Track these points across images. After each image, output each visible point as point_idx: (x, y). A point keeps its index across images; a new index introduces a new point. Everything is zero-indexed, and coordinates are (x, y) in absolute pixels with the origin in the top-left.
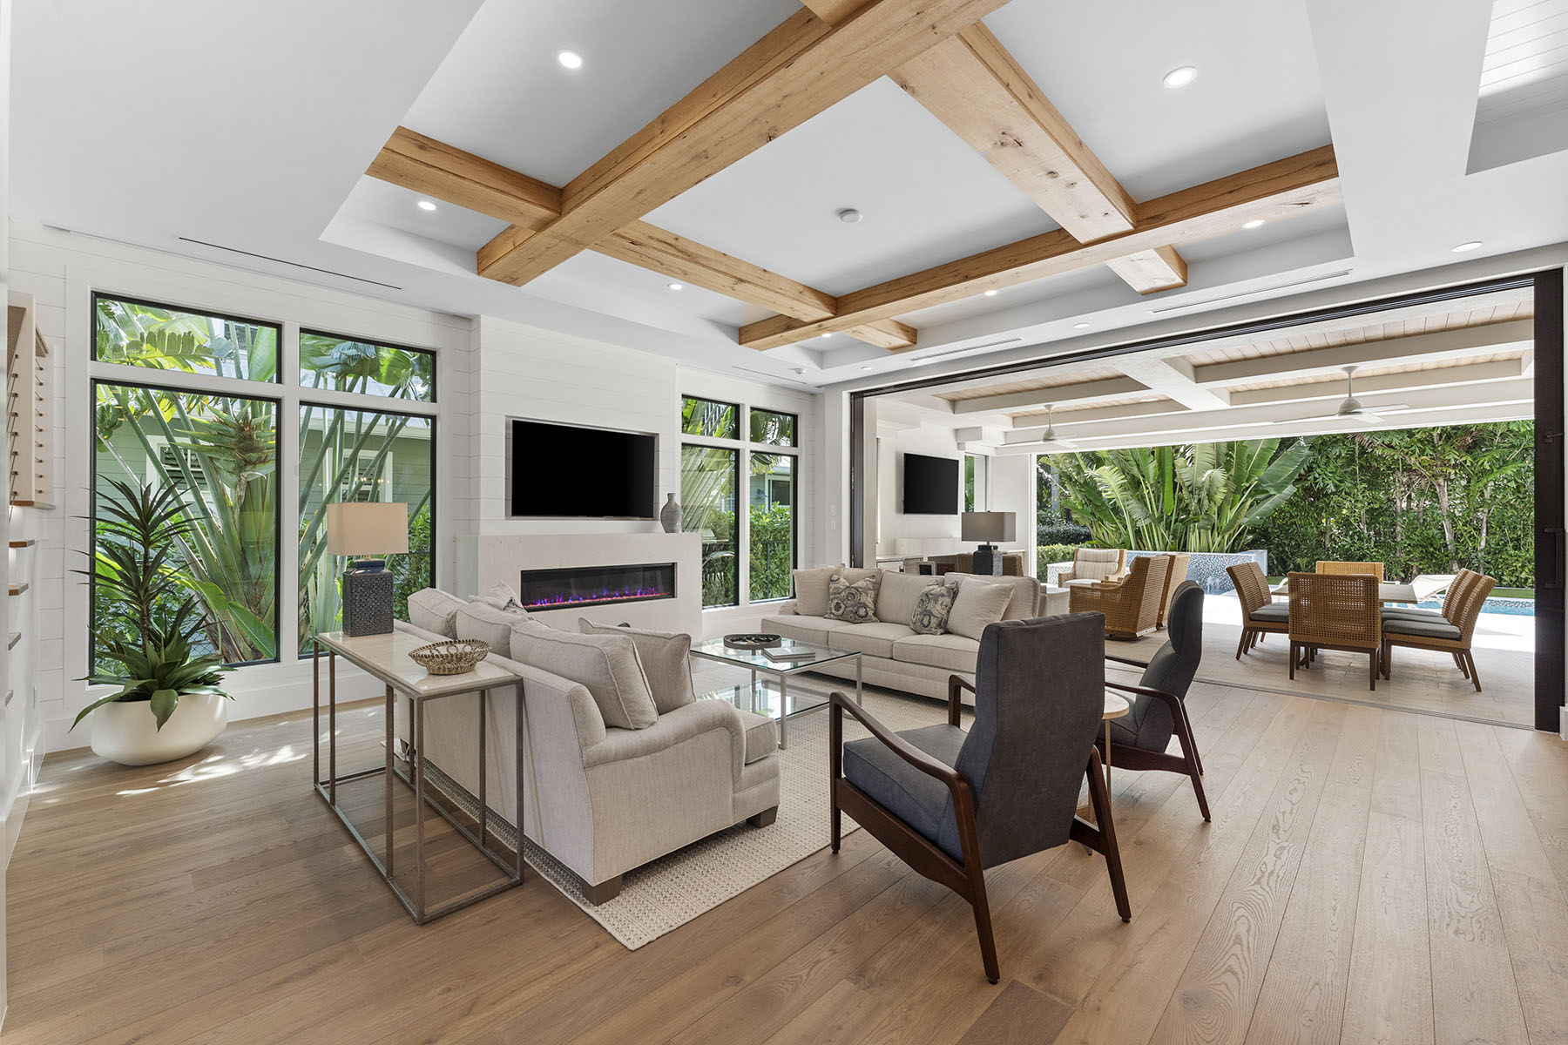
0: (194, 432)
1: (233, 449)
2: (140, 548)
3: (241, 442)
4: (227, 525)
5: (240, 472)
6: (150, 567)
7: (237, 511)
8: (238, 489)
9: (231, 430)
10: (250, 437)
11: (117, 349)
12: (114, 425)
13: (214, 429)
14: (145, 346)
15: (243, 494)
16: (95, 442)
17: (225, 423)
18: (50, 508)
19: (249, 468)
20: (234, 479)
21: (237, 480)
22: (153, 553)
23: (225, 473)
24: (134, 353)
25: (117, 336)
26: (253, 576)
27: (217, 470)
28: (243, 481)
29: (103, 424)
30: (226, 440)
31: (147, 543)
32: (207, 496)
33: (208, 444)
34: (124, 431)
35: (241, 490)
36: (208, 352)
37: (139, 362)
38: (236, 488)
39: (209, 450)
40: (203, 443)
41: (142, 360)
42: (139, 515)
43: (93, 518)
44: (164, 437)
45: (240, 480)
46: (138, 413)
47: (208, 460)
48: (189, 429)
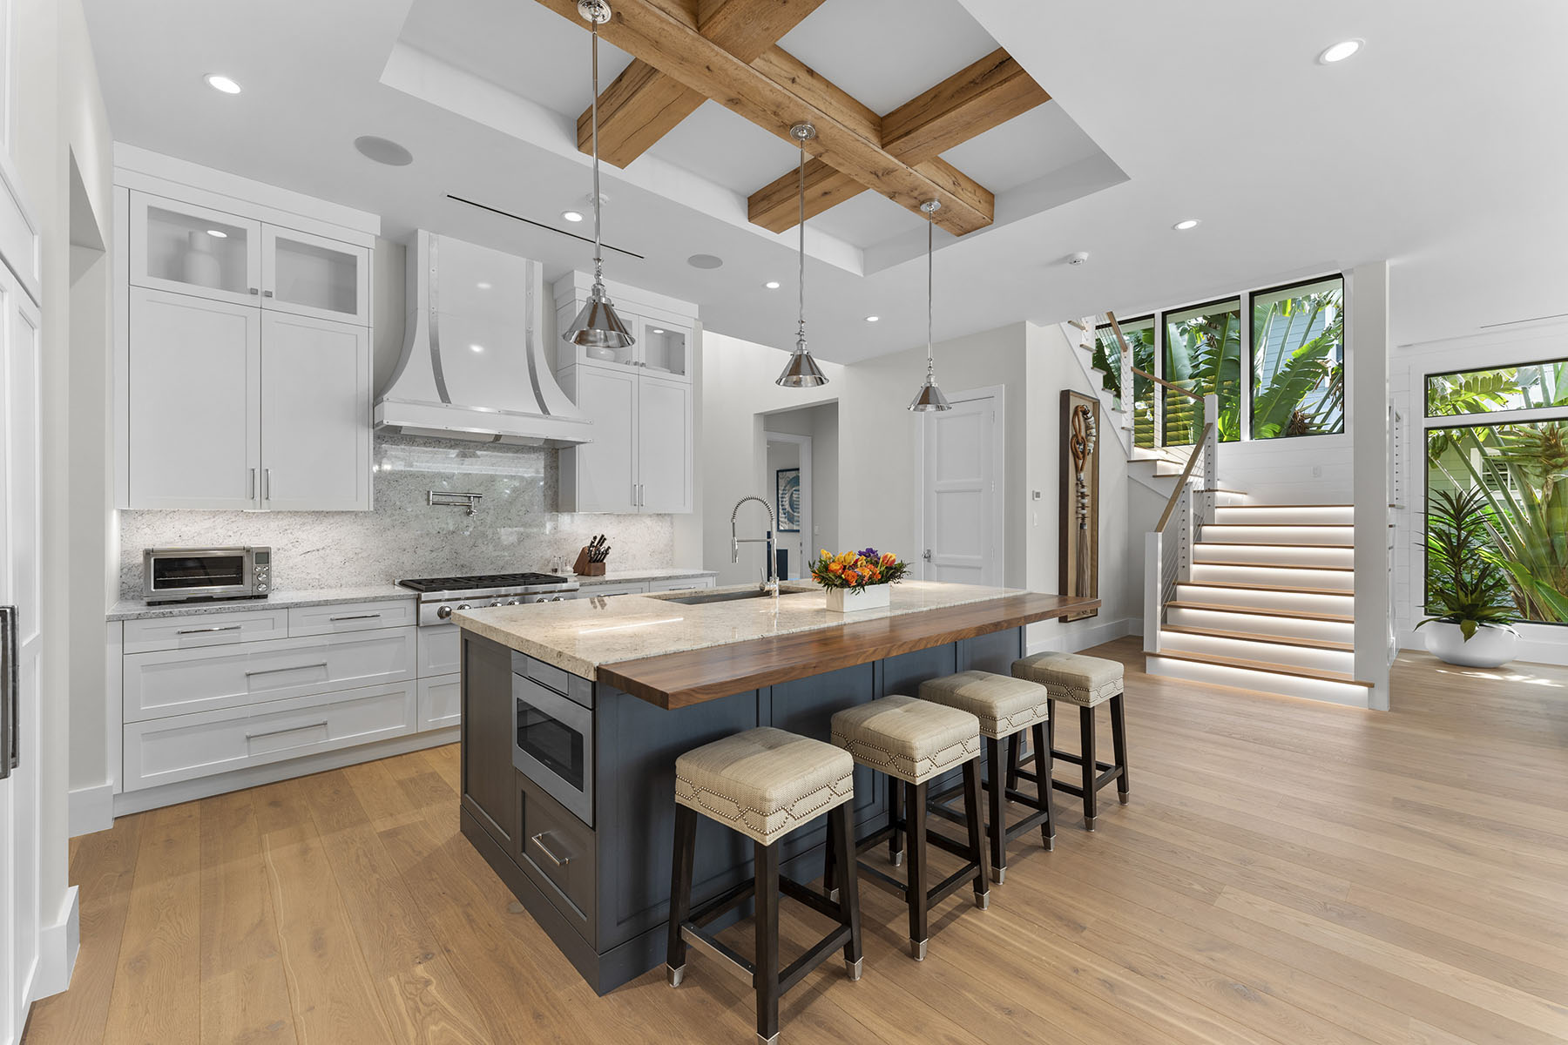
0: (1505, 447)
1: (1540, 457)
2: (1453, 531)
3: (1548, 450)
4: (1535, 519)
5: (1547, 474)
6: (1463, 544)
7: (1544, 508)
8: (1545, 489)
9: (1538, 441)
10: (1557, 445)
11: (1443, 398)
12: (1442, 449)
13: (1522, 443)
14: (1463, 392)
15: (1550, 493)
16: (1428, 462)
17: (1531, 437)
18: (1402, 508)
19: (1556, 471)
20: (1541, 481)
21: (1544, 482)
22: (1464, 533)
23: (1532, 477)
24: (1456, 397)
25: (1444, 389)
26: (1561, 562)
27: (1525, 474)
28: (1550, 482)
29: (1437, 447)
30: (1534, 449)
31: (1459, 529)
32: (1516, 495)
33: (1516, 454)
34: (1450, 454)
35: (1548, 490)
36: (1516, 384)
38: (1543, 488)
40: (1511, 453)
41: (1462, 402)
42: (1454, 511)
43: (1426, 513)
44: (1478, 452)
45: (1547, 482)
46: (1458, 439)
47: (1517, 467)
48: (1500, 445)
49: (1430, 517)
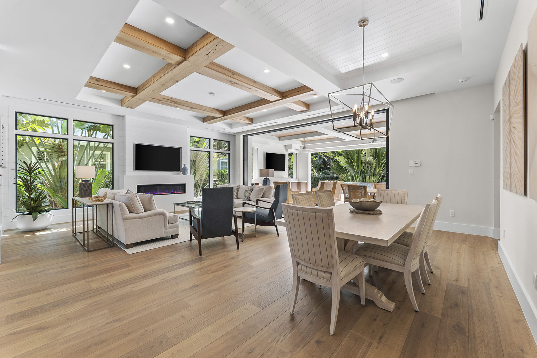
0: (45, 147)
1: (57, 152)
2: (29, 178)
3: (59, 150)
4: (55, 173)
5: (59, 158)
6: (32, 183)
7: (58, 169)
8: (58, 163)
9: (56, 146)
10: (62, 148)
11: (23, 124)
12: (22, 145)
13: (51, 146)
14: (31, 124)
15: (60, 164)
16: (17, 150)
17: (54, 144)
18: (5, 168)
19: (61, 157)
20: (57, 160)
21: (58, 160)
22: (32, 179)
23: (54, 159)
24: (28, 125)
25: (23, 121)
26: (63, 187)
27: (52, 157)
28: (60, 161)
29: (19, 145)
30: (55, 149)
31: (31, 176)
32: (50, 165)
33: (49, 150)
34: (25, 147)
35: (59, 163)
36: (49, 125)
37: (29, 128)
39: (50, 152)
40: (48, 150)
41: (30, 127)
42: (29, 169)
43: (16, 170)
44: (36, 148)
45: (59, 160)
46: (29, 142)
47: (50, 155)
48: (44, 146)
49: (18, 172)
